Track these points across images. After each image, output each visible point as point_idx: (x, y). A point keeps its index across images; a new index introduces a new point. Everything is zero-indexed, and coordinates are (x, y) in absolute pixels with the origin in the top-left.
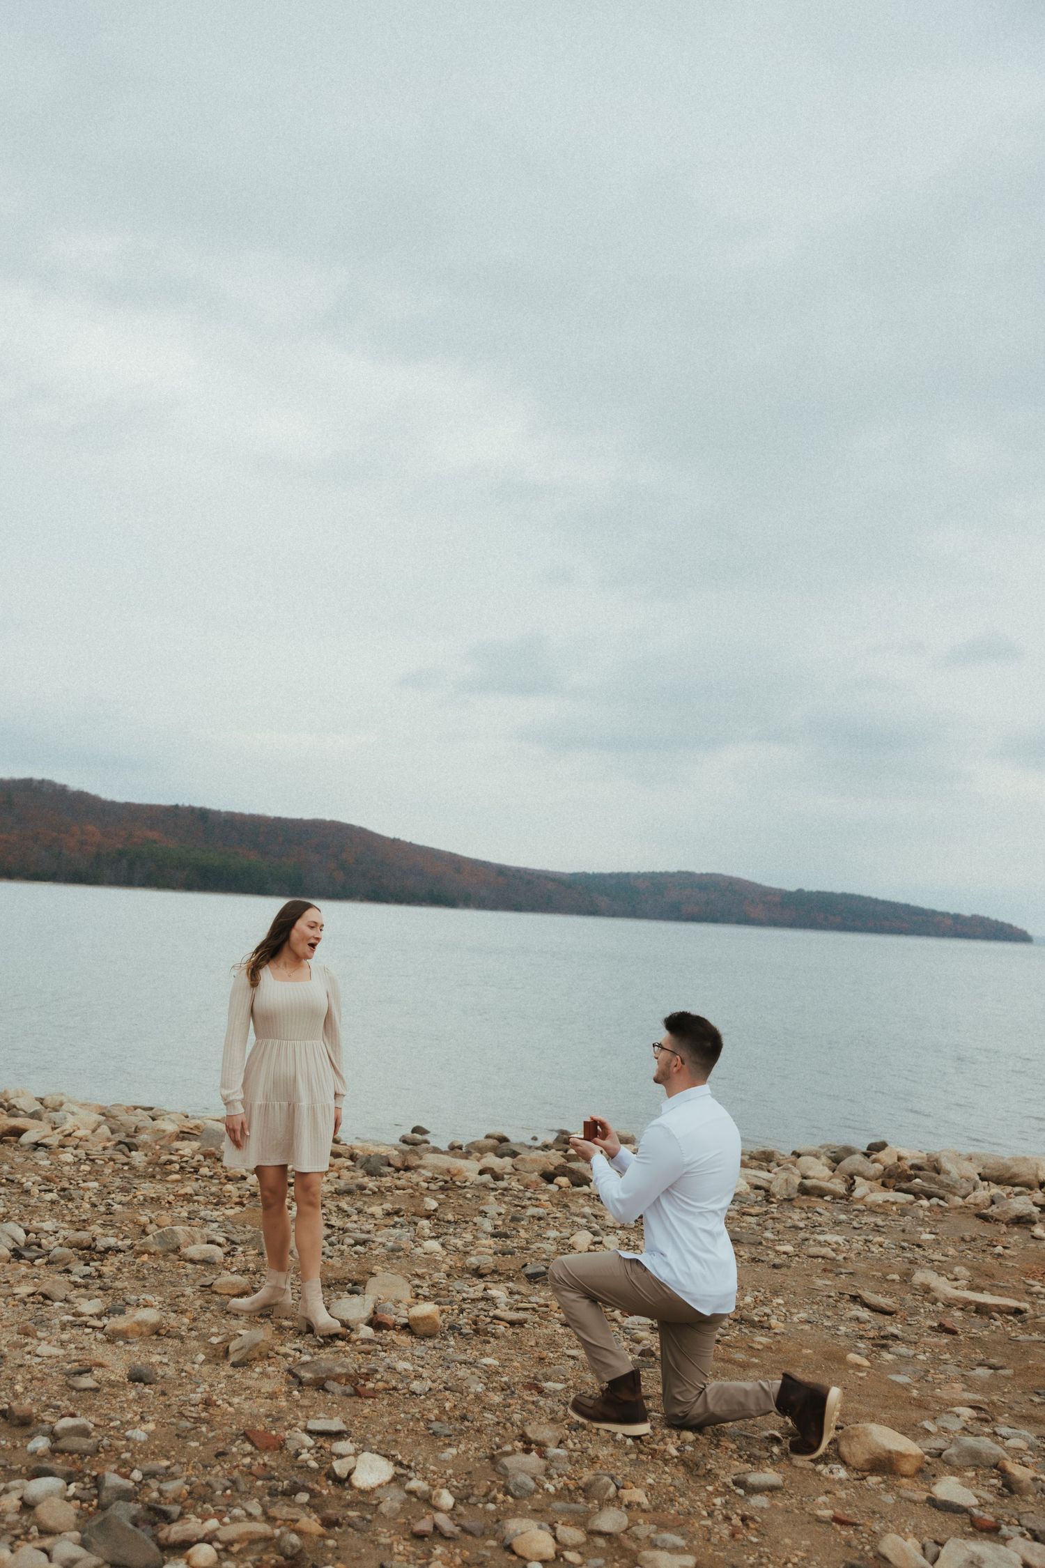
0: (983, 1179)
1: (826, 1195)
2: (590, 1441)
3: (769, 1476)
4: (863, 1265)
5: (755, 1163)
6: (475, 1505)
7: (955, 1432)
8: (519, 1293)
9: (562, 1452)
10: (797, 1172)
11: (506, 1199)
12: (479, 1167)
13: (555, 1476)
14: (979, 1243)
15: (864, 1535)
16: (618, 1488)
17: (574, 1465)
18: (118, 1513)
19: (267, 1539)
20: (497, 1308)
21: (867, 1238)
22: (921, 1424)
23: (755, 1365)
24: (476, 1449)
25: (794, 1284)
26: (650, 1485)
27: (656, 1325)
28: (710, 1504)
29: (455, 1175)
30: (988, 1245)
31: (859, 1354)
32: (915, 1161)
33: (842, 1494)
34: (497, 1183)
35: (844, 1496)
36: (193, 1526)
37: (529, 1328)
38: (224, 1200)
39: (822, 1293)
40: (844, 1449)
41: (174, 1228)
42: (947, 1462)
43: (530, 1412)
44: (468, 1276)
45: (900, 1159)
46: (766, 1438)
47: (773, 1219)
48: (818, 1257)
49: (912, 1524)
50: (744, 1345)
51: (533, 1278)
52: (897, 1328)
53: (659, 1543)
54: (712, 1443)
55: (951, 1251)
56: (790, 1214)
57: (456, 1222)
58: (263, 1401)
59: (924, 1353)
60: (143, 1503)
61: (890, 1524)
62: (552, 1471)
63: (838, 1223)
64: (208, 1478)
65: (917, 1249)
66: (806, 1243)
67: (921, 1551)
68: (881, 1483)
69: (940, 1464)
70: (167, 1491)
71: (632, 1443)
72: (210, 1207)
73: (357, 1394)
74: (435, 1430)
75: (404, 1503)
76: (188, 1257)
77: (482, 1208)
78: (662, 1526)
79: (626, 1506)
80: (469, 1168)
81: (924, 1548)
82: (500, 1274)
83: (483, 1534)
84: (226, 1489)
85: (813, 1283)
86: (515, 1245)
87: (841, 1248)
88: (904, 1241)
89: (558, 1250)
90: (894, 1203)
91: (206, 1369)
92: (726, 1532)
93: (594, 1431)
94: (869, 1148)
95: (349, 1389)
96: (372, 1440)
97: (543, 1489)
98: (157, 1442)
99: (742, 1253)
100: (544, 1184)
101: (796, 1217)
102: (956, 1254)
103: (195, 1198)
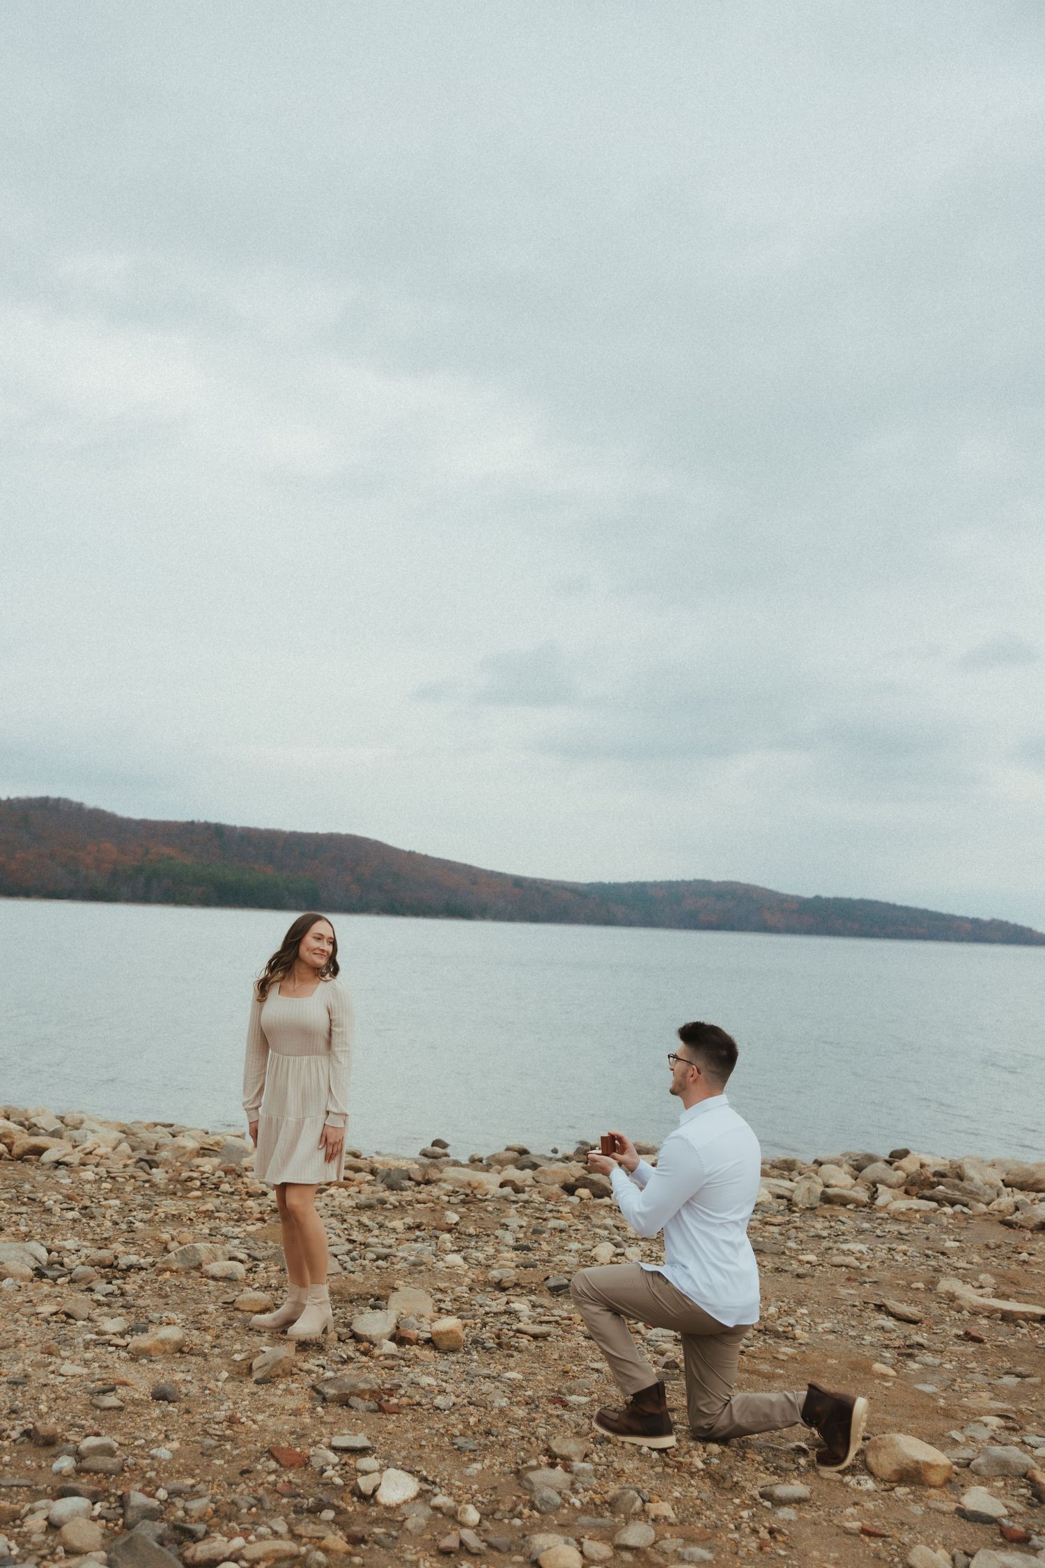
0: (1006, 1185)
1: (849, 1204)
2: (616, 1455)
3: (796, 1488)
4: (887, 1274)
5: (776, 1172)
6: (501, 1520)
7: (983, 1441)
8: (542, 1306)
9: (588, 1466)
10: (820, 1181)
11: (528, 1211)
12: (500, 1179)
13: (581, 1490)
14: (1004, 1250)
15: (893, 1547)
16: (644, 1502)
17: (600, 1479)
18: (144, 1533)
19: (294, 1557)
20: (520, 1321)
21: (891, 1246)
22: (949, 1434)
23: (780, 1376)
24: (501, 1464)
25: (818, 1293)
26: (677, 1498)
27: (679, 1337)
28: (737, 1517)
29: (475, 1188)
30: (1013, 1252)
31: (885, 1363)
32: (938, 1169)
33: (870, 1505)
34: (519, 1195)
35: (872, 1507)
36: (218, 1545)
37: (552, 1342)
38: (245, 1216)
39: (845, 1302)
40: (871, 1460)
41: (196, 1245)
42: (976, 1472)
43: (555, 1426)
44: (489, 1289)
45: (922, 1166)
46: (793, 1449)
47: (796, 1228)
48: (842, 1266)
49: (941, 1535)
50: (769, 1356)
51: (556, 1291)
52: (923, 1337)
53: (686, 1557)
54: (738, 1455)
55: (976, 1259)
56: (813, 1224)
57: (477, 1236)
58: (288, 1417)
59: (951, 1361)
60: (168, 1521)
61: (919, 1536)
62: (578, 1485)
63: (861, 1232)
64: (233, 1496)
65: (941, 1257)
66: (830, 1251)
67: (951, 1562)
68: (909, 1494)
69: (969, 1474)
70: (192, 1510)
71: (658, 1456)
72: (232, 1223)
73: (381, 1409)
74: (460, 1445)
75: (429, 1519)
76: (210, 1274)
77: (503, 1221)
78: (689, 1540)
79: (653, 1520)
80: (490, 1181)
81: (953, 1559)
82: (523, 1287)
83: (510, 1550)
84: (252, 1506)
85: (838, 1292)
86: (537, 1258)
87: (864, 1256)
88: (928, 1249)
89: (580, 1262)
90: (917, 1211)
91: (229, 1387)
92: (754, 1545)
93: (619, 1444)
94: (890, 1156)
95: (373, 1405)
96: (397, 1456)
97: (569, 1503)
98: (182, 1461)
99: (765, 1263)
100: (565, 1196)
101: (819, 1226)
102: (981, 1261)
103: (217, 1214)
